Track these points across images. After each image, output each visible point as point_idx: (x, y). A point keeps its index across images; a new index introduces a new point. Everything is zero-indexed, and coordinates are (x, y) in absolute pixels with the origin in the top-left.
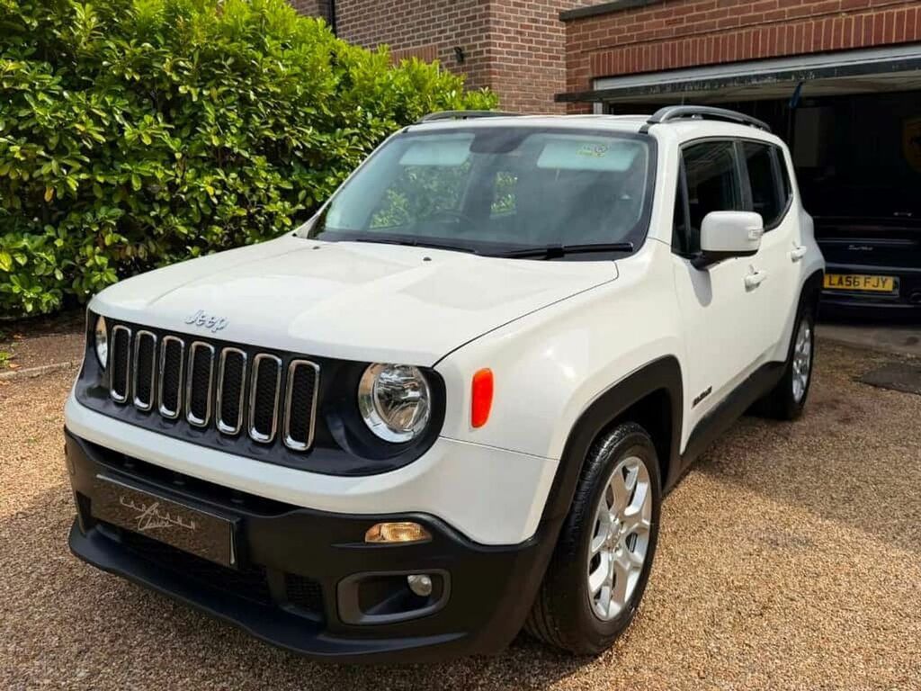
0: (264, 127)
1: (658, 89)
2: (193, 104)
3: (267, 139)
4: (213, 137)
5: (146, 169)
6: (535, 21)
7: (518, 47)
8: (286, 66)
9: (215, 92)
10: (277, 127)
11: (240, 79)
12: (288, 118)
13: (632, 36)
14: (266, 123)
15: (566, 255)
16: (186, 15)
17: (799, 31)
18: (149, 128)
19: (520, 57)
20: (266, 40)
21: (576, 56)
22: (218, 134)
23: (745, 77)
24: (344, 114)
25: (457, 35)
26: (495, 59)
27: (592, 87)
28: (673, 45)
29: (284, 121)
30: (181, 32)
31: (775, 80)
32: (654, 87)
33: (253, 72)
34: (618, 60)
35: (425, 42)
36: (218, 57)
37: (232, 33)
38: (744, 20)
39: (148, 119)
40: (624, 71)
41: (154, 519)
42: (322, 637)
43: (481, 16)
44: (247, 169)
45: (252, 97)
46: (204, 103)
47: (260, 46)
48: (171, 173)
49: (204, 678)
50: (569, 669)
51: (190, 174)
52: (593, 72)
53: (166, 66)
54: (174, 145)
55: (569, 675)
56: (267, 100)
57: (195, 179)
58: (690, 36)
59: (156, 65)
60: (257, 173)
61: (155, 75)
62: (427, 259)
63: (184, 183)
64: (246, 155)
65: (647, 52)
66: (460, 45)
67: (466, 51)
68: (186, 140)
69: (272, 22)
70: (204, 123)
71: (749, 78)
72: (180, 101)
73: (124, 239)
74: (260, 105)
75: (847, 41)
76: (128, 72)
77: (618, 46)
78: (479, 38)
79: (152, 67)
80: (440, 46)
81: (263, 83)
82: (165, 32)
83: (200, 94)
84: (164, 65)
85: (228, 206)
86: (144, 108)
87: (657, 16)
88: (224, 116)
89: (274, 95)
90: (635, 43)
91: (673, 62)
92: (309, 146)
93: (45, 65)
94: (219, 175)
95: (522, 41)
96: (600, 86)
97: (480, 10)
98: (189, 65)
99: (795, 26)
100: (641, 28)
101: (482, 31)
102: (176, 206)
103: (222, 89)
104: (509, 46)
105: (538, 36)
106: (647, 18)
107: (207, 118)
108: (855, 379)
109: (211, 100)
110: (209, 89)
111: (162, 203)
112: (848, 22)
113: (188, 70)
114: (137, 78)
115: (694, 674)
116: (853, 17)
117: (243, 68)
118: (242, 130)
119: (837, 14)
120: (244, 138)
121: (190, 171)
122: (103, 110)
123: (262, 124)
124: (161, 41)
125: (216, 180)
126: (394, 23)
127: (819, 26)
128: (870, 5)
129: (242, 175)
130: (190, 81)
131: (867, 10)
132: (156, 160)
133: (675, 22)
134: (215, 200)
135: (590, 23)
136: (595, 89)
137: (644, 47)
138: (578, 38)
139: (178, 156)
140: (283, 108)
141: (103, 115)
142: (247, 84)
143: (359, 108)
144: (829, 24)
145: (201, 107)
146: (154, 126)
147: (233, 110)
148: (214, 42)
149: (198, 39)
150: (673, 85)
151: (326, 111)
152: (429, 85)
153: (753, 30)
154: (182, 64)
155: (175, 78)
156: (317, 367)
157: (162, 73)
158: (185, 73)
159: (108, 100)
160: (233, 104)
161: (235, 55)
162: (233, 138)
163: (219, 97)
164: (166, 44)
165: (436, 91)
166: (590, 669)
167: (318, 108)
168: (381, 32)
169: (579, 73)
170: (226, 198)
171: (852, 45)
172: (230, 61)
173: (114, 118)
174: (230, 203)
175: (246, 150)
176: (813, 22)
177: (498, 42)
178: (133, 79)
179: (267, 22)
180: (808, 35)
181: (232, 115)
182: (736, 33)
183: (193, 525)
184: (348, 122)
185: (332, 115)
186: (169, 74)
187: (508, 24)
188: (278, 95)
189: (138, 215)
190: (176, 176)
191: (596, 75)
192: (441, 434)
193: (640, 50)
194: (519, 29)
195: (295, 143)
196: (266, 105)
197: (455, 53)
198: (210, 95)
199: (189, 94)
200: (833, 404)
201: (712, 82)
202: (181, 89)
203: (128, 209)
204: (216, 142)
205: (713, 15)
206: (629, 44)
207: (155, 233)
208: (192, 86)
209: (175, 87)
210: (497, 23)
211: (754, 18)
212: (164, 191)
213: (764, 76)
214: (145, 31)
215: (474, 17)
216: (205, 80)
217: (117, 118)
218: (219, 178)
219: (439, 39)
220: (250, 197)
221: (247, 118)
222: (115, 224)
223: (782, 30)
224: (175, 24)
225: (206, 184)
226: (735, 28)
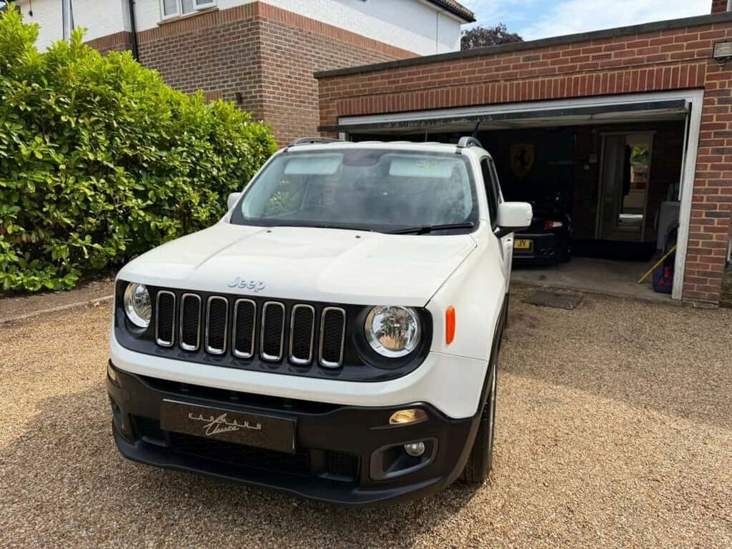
0: (123, 146)
1: (390, 125)
2: (71, 129)
3: (126, 155)
4: (88, 153)
5: (39, 176)
6: (289, 77)
7: (279, 94)
8: (136, 103)
9: (87, 121)
10: (133, 147)
11: (106, 112)
12: (140, 140)
13: (365, 90)
14: (125, 143)
16: (63, 64)
17: (475, 89)
18: (39, 146)
19: (281, 101)
20: (122, 85)
21: (326, 101)
22: (91, 151)
24: (177, 137)
25: (237, 85)
26: (265, 101)
27: (338, 123)
28: (394, 97)
29: (137, 142)
30: (60, 76)
31: (467, 121)
32: (387, 123)
33: (114, 107)
34: (356, 106)
35: (212, 88)
36: (89, 95)
37: (97, 78)
38: (440, 83)
39: (38, 139)
40: (360, 113)
41: (223, 425)
43: (255, 73)
44: (111, 176)
45: (116, 125)
46: (80, 129)
47: (118, 89)
48: (57, 179)
51: (71, 180)
52: (339, 113)
53: (52, 101)
54: (59, 158)
56: (125, 126)
57: (74, 184)
58: (404, 92)
59: (44, 100)
60: (119, 178)
61: (43, 108)
62: (358, 237)
63: (67, 187)
64: (111, 166)
65: (376, 102)
66: (239, 91)
67: (243, 96)
68: (67, 155)
69: (126, 72)
70: (80, 143)
71: (450, 119)
72: (61, 127)
73: (22, 229)
74: (121, 130)
75: (505, 97)
76: (22, 104)
77: (355, 96)
78: (254, 87)
79: (40, 102)
80: (224, 91)
81: (122, 115)
82: (47, 75)
83: (77, 122)
84: (50, 100)
85: (99, 203)
86: (33, 132)
87: (382, 78)
88: (96, 138)
89: (129, 124)
90: (366, 95)
91: (393, 108)
92: (154, 159)
94: (91, 180)
95: (282, 89)
96: (343, 122)
97: (254, 68)
98: (67, 100)
99: (472, 87)
100: (371, 85)
101: (256, 82)
102: (61, 203)
103: (93, 119)
104: (274, 93)
105: (292, 87)
106: (375, 79)
107: (83, 140)
108: (523, 302)
109: (84, 126)
110: (82, 119)
111: (50, 201)
112: (505, 86)
113: (67, 104)
114: (29, 109)
116: (508, 83)
117: (107, 104)
118: (108, 149)
119: (498, 81)
120: (110, 154)
121: (71, 178)
122: (5, 134)
123: (122, 144)
124: (46, 82)
125: (91, 185)
126: (187, 75)
127: (487, 89)
128: (518, 76)
129: (108, 180)
130: (69, 113)
131: (516, 79)
132: (44, 170)
133: (394, 82)
134: (90, 199)
135: (336, 80)
136: (340, 124)
137: (373, 97)
138: (327, 90)
139: (62, 167)
140: (136, 132)
141: (5, 136)
142: (111, 116)
143: (185, 133)
144: (493, 87)
145: (77, 131)
146: (43, 145)
147: (101, 134)
148: (85, 85)
149: (74, 82)
150: (400, 123)
151: (164, 135)
153: (445, 89)
154: (62, 99)
155: (58, 110)
156: (343, 311)
157: (49, 107)
158: (66, 106)
159: (7, 125)
160: (101, 130)
161: (101, 95)
162: (103, 154)
163: (91, 124)
164: (49, 85)
167: (159, 133)
168: (177, 81)
169: (328, 113)
170: (97, 197)
171: (508, 100)
172: (98, 98)
173: (12, 139)
174: (100, 201)
175: (110, 162)
176: (484, 86)
177: (267, 90)
178: (26, 110)
179: (122, 71)
180: (481, 92)
181: (102, 138)
182: (434, 91)
183: (259, 426)
184: (179, 143)
185: (168, 138)
186: (54, 107)
187: (273, 78)
188: (133, 123)
189: (30, 210)
190: (61, 182)
191: (340, 115)
193: (371, 100)
194: (280, 82)
195: (145, 158)
196: (124, 130)
197: (235, 96)
198: (84, 123)
199: (69, 122)
202: (63, 119)
203: (23, 208)
204: (91, 157)
205: (419, 79)
206: (364, 95)
207: (45, 224)
208: (70, 116)
209: (57, 117)
210: (266, 77)
211: (447, 82)
212: (52, 193)
214: (32, 75)
215: (250, 73)
216: (79, 112)
217: (14, 138)
218: (93, 183)
219: (223, 86)
220: (114, 196)
221: (111, 139)
222: (16, 217)
223: (464, 89)
224: (55, 70)
225: (84, 187)
226: (434, 88)
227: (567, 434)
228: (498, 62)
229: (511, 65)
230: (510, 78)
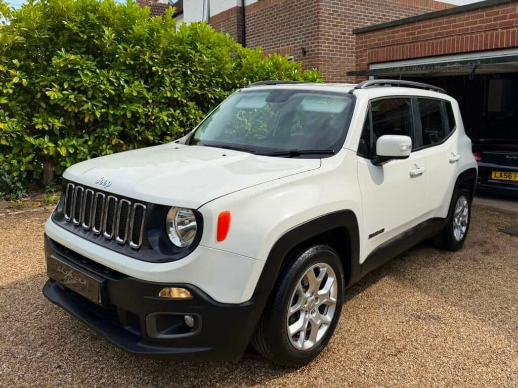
0: (194, 88)
1: (399, 70)
2: (159, 76)
3: (196, 93)
4: (168, 92)
5: (134, 108)
6: (344, 34)
7: (333, 47)
8: (207, 57)
9: (170, 70)
10: (202, 88)
11: (183, 64)
12: (207, 83)
13: (389, 41)
14: (196, 85)
15: (301, 156)
16: (158, 32)
17: (476, 38)
18: (137, 87)
19: (335, 52)
20: (197, 45)
21: (361, 52)
22: (170, 91)
23: (444, 63)
24: (236, 82)
25: (303, 42)
26: (321, 54)
27: (369, 68)
28: (411, 46)
29: (205, 85)
30: (155, 40)
31: (459, 65)
32: (397, 68)
33: (190, 60)
34: (382, 54)
35: (287, 45)
36: (173, 53)
37: (180, 41)
38: (448, 33)
39: (136, 83)
40: (385, 60)
42: (139, 344)
43: (315, 32)
44: (185, 109)
45: (189, 72)
46: (165, 75)
47: (195, 48)
48: (146, 110)
49: (95, 361)
50: (279, 374)
51: (156, 110)
52: (369, 60)
53: (146, 58)
54: (148, 96)
55: (278, 378)
56: (197, 74)
57: (158, 113)
58: (419, 41)
59: (142, 56)
60: (190, 111)
61: (141, 62)
62: (224, 155)
63: (153, 115)
64: (185, 101)
65: (396, 50)
66: (304, 47)
67: (307, 50)
68: (154, 94)
69: (201, 36)
70: (164, 86)
71: (446, 64)
72: (152, 74)
73: (121, 142)
74: (193, 77)
75: (502, 44)
76: (127, 60)
77: (381, 47)
78: (314, 43)
79: (139, 57)
80: (295, 47)
81: (195, 66)
82: (148, 41)
83: (163, 71)
84: (146, 57)
85: (175, 126)
86: (136, 77)
87: (402, 31)
88: (174, 82)
89: (201, 72)
90: (390, 45)
91: (410, 55)
92: (217, 97)
93: (90, 56)
94: (170, 110)
95: (336, 44)
96: (374, 67)
97: (314, 28)
98: (158, 57)
99: (474, 36)
100: (394, 37)
101: (315, 39)
102: (148, 126)
103: (174, 69)
104: (329, 47)
105: (345, 41)
106: (397, 32)
107: (166, 83)
108: (500, 230)
109: (168, 74)
110: (167, 68)
111: (142, 124)
112: (503, 34)
113: (157, 59)
114: (132, 63)
115: (346, 383)
116: (505, 31)
117: (185, 58)
118: (183, 89)
119: (497, 29)
120: (184, 93)
121: (156, 109)
122: (115, 79)
123: (194, 86)
124: (145, 45)
125: (169, 114)
126: (273, 36)
127: (486, 36)
128: (514, 25)
129: (183, 112)
130: (158, 64)
131: (513, 27)
132: (139, 103)
133: (412, 34)
134: (168, 124)
135: (368, 35)
136: (370, 69)
137: (395, 47)
138: (362, 43)
139: (150, 101)
140: (205, 78)
141: (115, 81)
142: (187, 67)
143: (245, 78)
144: (492, 35)
145: (163, 77)
146: (139, 86)
147: (178, 79)
148: (171, 46)
149: (164, 43)
150: (407, 67)
151: (227, 80)
152: (283, 67)
153: (451, 38)
154: (154, 56)
155: (151, 63)
156: (145, 207)
157: (144, 60)
158: (156, 60)
159: (118, 73)
160: (179, 76)
161: (181, 52)
162: (179, 93)
163: (172, 72)
164: (148, 46)
165: (287, 70)
166: (291, 375)
167: (224, 79)
168: (267, 40)
169: (362, 60)
170: (174, 123)
171: (505, 46)
172: (179, 55)
173: (120, 82)
174: (176, 125)
175: (185, 99)
176: (483, 33)
177: (323, 45)
178: (130, 63)
179: (199, 36)
180: (481, 42)
181: (178, 82)
182: (443, 40)
184: (238, 85)
185: (230, 82)
186: (147, 61)
187: (329, 36)
188: (203, 72)
189: (129, 130)
190: (149, 111)
191: (370, 62)
192: (200, 244)
193: (393, 49)
194: (335, 38)
195: (210, 96)
196: (196, 77)
197: (301, 51)
198: (168, 71)
199: (157, 71)
200: (482, 244)
201: (427, 66)
202: (154, 69)
203: (125, 127)
204: (169, 95)
205: (431, 31)
206: (387, 46)
207: (137, 139)
208: (159, 67)
209: (151, 67)
210: (323, 35)
211: (453, 32)
212: (143, 119)
213: (454, 63)
214: (138, 40)
215: (311, 33)
216: (166, 64)
217: (121, 82)
218: (170, 112)
219: (294, 43)
220: (186, 122)
221: (186, 83)
222: (117, 134)
223: (467, 38)
224: (152, 37)
225: (164, 116)
226: (442, 37)
227: (416, 349)
228: (497, 13)
229: (508, 15)
230: (507, 26)
